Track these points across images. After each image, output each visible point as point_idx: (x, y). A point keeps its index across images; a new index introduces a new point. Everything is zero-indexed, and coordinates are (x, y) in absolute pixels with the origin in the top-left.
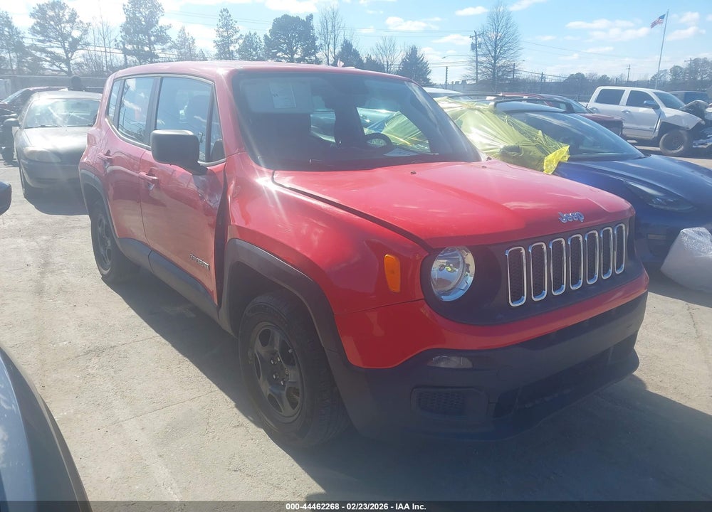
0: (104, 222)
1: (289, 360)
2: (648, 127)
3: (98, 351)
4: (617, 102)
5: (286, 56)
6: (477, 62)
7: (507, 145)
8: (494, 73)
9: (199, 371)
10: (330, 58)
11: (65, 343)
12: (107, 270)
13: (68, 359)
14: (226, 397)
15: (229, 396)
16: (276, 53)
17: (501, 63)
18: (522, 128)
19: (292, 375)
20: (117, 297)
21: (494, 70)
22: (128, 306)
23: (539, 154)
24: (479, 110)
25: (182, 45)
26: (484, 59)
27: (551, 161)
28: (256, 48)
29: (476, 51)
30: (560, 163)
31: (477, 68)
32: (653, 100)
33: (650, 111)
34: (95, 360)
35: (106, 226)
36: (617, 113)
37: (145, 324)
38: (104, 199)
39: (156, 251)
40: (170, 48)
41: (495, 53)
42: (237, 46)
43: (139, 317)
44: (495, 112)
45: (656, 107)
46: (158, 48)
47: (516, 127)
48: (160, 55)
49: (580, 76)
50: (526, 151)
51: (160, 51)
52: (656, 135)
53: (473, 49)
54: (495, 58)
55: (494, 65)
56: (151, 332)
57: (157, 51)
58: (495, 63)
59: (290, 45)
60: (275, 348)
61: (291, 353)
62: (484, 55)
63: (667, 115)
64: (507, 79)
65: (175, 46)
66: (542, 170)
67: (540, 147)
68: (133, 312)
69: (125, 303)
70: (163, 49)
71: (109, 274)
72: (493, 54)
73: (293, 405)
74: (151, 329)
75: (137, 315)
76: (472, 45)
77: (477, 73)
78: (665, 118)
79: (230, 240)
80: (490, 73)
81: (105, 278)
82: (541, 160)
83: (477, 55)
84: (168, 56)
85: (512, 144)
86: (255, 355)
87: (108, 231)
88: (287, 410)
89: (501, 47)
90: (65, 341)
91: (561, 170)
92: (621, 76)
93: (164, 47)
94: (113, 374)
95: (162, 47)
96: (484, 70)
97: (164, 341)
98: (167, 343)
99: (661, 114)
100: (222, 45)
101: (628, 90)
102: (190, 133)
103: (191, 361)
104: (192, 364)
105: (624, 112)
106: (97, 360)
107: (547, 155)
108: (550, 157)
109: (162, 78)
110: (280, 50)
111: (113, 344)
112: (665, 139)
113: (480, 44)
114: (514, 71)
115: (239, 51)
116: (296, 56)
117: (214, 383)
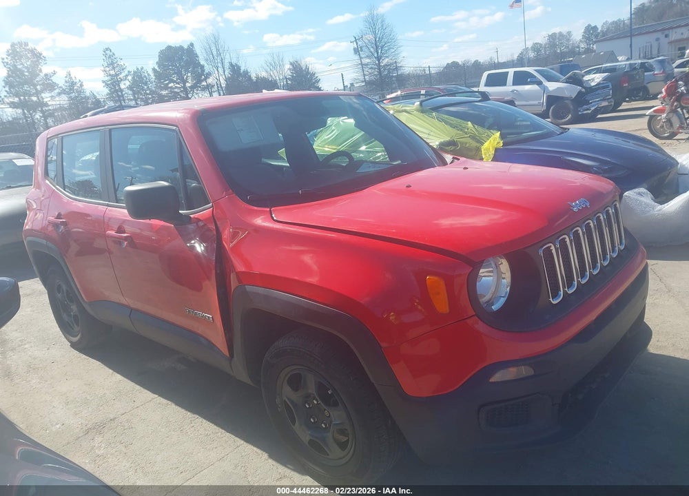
0: (64, 287)
1: (329, 401)
2: (536, 102)
3: (99, 428)
4: (504, 83)
5: (178, 86)
6: (362, 64)
7: (442, 140)
8: (380, 73)
9: (215, 427)
10: (222, 82)
11: (58, 426)
12: (76, 336)
13: (68, 443)
14: (255, 449)
15: (258, 447)
16: (168, 84)
17: (385, 62)
18: (451, 122)
19: (337, 416)
20: (95, 364)
21: (379, 69)
22: (111, 371)
23: (474, 144)
24: (406, 111)
25: (70, 89)
26: (367, 61)
27: (488, 149)
28: (146, 82)
29: (359, 54)
30: (497, 150)
31: (363, 71)
32: (536, 77)
33: (535, 87)
34: (98, 439)
35: (67, 291)
36: (507, 93)
37: (138, 387)
38: (63, 264)
39: (137, 310)
40: (59, 94)
41: (378, 54)
42: (128, 83)
43: (129, 381)
44: (423, 111)
45: (539, 83)
46: (46, 96)
47: (446, 123)
48: (50, 103)
49: (455, 64)
50: (462, 143)
51: (49, 99)
52: (545, 108)
53: (356, 53)
54: (379, 58)
55: (379, 65)
56: (146, 395)
57: (45, 100)
58: (379, 63)
59: (179, 74)
60: (310, 391)
61: (332, 394)
62: (368, 57)
63: (550, 89)
64: (393, 76)
65: (63, 92)
66: (482, 159)
67: (473, 137)
68: (119, 377)
69: (107, 369)
70: (52, 97)
71: (80, 341)
72: (376, 55)
73: (343, 446)
74: (146, 391)
75: (125, 379)
76: (354, 49)
77: (364, 75)
78: (550, 92)
79: (235, 289)
80: (376, 73)
81: (74, 346)
82: (478, 150)
83: (361, 58)
84: (58, 103)
85: (448, 139)
86: (285, 401)
87: (72, 296)
88: (336, 452)
89: (382, 48)
90: (57, 424)
91: (499, 156)
92: (491, 59)
93: (53, 94)
94: (123, 449)
95: (50, 95)
96: (370, 71)
97: (165, 401)
98: (170, 403)
99: (545, 89)
100: (112, 83)
101: (511, 71)
102: (165, 184)
103: (202, 417)
104: (205, 421)
105: (513, 91)
106: (100, 439)
107: (482, 144)
108: (486, 145)
109: (110, 130)
110: (172, 81)
111: (112, 416)
112: (553, 110)
113: (361, 47)
114: (397, 68)
115: (130, 88)
116: (188, 85)
117: (236, 436)
